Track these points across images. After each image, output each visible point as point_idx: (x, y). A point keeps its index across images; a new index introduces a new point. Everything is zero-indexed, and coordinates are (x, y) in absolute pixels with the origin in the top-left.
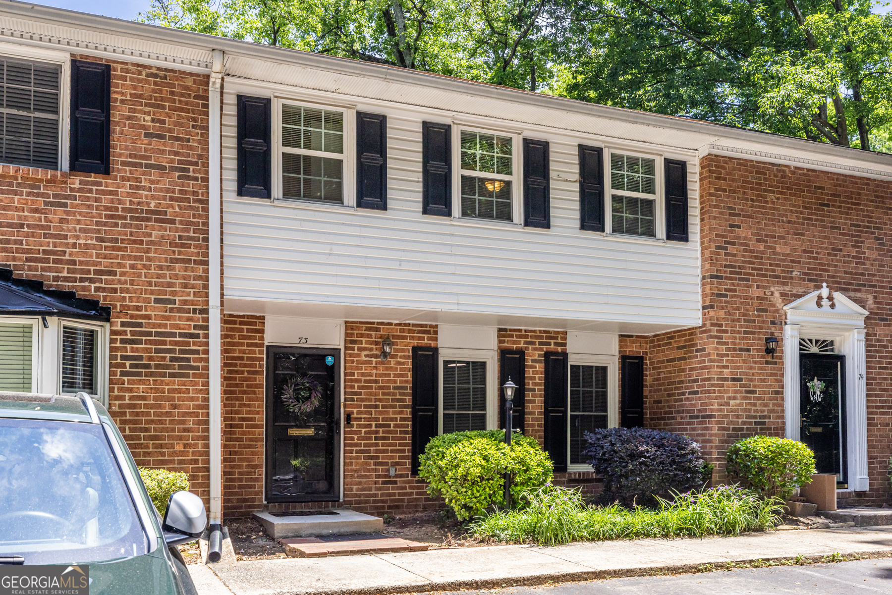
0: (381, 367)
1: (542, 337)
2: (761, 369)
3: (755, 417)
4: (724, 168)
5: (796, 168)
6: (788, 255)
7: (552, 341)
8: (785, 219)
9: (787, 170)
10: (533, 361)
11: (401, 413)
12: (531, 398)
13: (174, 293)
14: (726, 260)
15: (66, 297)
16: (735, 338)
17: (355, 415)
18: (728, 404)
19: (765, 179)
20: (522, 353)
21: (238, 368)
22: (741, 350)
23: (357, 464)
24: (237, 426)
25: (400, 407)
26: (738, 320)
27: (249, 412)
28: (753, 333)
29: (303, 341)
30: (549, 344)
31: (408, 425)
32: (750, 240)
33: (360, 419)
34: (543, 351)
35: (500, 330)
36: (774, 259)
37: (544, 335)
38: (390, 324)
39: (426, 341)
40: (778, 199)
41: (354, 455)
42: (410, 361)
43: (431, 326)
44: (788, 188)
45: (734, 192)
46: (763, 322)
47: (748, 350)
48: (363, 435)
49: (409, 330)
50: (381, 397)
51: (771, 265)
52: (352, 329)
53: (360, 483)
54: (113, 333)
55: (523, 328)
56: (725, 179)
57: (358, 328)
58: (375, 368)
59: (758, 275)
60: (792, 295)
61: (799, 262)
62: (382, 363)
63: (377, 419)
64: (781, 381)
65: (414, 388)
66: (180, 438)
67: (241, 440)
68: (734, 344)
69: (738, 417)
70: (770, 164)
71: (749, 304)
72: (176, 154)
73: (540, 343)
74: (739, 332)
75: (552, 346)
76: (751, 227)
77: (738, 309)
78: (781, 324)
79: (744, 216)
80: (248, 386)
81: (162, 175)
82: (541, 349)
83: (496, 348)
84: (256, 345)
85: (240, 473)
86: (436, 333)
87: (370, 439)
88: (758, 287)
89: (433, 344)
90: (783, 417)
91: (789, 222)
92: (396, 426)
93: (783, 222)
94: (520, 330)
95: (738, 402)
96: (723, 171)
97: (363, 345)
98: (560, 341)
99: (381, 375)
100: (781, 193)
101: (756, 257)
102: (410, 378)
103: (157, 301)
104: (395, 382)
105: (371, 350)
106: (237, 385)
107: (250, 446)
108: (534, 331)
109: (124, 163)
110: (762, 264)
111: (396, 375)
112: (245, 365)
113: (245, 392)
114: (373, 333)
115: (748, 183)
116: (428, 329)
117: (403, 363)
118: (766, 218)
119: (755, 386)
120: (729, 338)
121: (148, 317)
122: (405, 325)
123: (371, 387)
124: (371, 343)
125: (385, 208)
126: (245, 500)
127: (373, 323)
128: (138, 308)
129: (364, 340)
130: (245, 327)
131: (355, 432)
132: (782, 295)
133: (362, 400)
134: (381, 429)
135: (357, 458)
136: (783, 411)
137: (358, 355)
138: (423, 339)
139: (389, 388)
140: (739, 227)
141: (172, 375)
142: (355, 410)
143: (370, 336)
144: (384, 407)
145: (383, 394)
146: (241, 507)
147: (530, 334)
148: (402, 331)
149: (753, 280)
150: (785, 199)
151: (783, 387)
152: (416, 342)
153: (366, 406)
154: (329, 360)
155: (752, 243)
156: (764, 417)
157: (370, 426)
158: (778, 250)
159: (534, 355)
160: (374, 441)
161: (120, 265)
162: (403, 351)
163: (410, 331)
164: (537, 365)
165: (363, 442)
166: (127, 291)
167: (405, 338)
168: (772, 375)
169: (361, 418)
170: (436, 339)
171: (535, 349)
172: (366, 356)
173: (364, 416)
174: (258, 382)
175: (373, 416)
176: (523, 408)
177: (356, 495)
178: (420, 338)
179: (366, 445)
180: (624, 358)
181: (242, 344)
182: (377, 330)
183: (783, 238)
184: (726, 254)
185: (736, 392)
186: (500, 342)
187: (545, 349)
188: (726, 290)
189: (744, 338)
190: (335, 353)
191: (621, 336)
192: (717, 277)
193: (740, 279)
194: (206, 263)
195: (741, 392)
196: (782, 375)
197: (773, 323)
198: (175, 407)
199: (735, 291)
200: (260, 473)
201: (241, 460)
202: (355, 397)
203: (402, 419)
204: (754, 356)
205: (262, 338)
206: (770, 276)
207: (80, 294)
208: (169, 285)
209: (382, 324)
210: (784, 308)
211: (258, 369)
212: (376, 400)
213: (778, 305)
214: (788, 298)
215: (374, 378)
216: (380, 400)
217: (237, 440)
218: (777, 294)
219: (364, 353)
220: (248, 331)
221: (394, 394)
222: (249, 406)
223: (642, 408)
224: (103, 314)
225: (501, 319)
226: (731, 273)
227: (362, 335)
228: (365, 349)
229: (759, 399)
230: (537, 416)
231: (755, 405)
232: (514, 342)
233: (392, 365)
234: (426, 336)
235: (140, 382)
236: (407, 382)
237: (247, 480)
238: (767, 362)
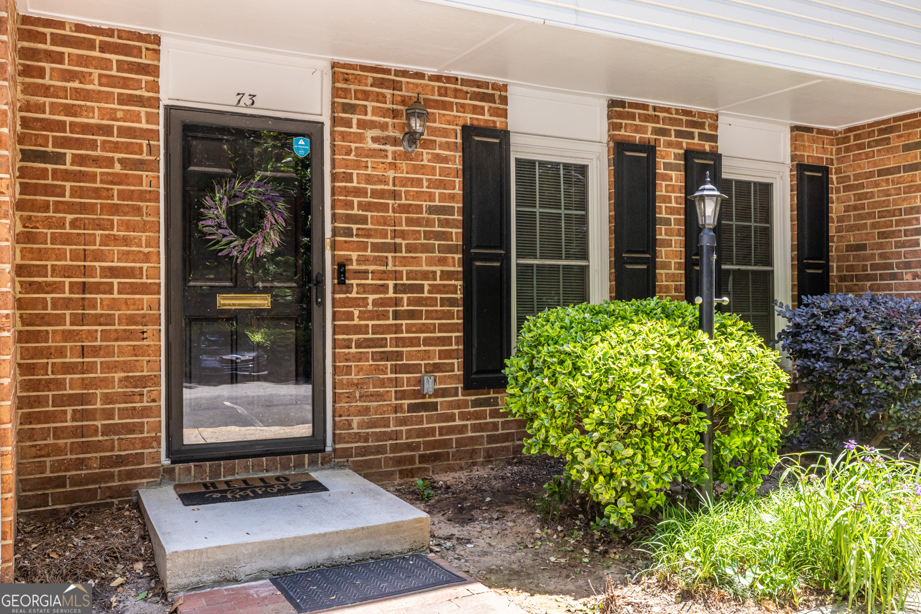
0: (403, 164)
7: (696, 131)
10: (667, 166)
11: (442, 261)
12: (664, 237)
17: (354, 266)
20: (650, 149)
21: (99, 153)
23: (360, 370)
24: (97, 288)
25: (442, 249)
27: (125, 256)
29: (246, 100)
30: (692, 136)
31: (455, 286)
33: (363, 274)
34: (681, 148)
35: (613, 103)
37: (684, 118)
38: (419, 75)
39: (487, 117)
41: (354, 350)
42: (459, 154)
43: (495, 86)
48: (370, 307)
49: (456, 90)
50: (404, 228)
52: (346, 80)
53: (366, 411)
55: (651, 102)
57: (359, 80)
58: (393, 166)
62: (406, 156)
63: (397, 275)
65: (467, 211)
67: (109, 320)
73: (678, 134)
75: (696, 141)
80: (122, 195)
82: (679, 145)
83: (605, 138)
84: (140, 101)
85: (107, 399)
86: (504, 100)
87: (384, 316)
89: (499, 122)
92: (434, 289)
94: (645, 107)
97: (369, 117)
98: (707, 131)
99: (405, 182)
102: (458, 191)
104: (431, 197)
105: (384, 127)
106: (97, 193)
107: (128, 335)
108: (668, 110)
111: (432, 184)
112: (116, 147)
113: (115, 209)
114: (388, 92)
116: (490, 91)
117: (445, 160)
122: (449, 79)
123: (385, 208)
124: (385, 113)
126: (120, 461)
127: (387, 71)
129: (370, 105)
130: (114, 57)
131: (355, 302)
133: (368, 234)
134: (405, 296)
135: (360, 357)
137: (360, 138)
138: (481, 111)
139: (419, 209)
142: (354, 255)
143: (380, 98)
144: (410, 249)
145: (410, 222)
146: (111, 477)
147: (661, 115)
148: (443, 92)
152: (468, 118)
153: (376, 247)
154: (301, 146)
157: (385, 288)
159: (667, 155)
160: (391, 322)
162: (444, 133)
163: (457, 93)
164: (673, 174)
165: (370, 323)
167: (446, 106)
169: (366, 272)
170: (504, 114)
171: (669, 144)
172: (375, 140)
173: (371, 268)
174: (145, 187)
175: (390, 267)
176: (654, 255)
177: (358, 437)
178: (476, 110)
179: (376, 329)
180: (801, 168)
181: (107, 97)
182: (396, 86)
186: (614, 127)
187: (685, 146)
190: (312, 131)
191: (795, 128)
200: (154, 395)
201: (107, 367)
202: (355, 227)
203: (446, 275)
205: (155, 87)
209: (404, 73)
211: (145, 157)
212: (395, 234)
215: (391, 187)
216: (403, 235)
217: (97, 320)
219: (370, 133)
220: (121, 66)
221: (429, 223)
222: (126, 241)
223: (828, 261)
227: (366, 95)
228: (372, 125)
230: (673, 271)
232: (637, 129)
233: (425, 162)
234: (486, 105)
236: (452, 197)
237: (123, 413)
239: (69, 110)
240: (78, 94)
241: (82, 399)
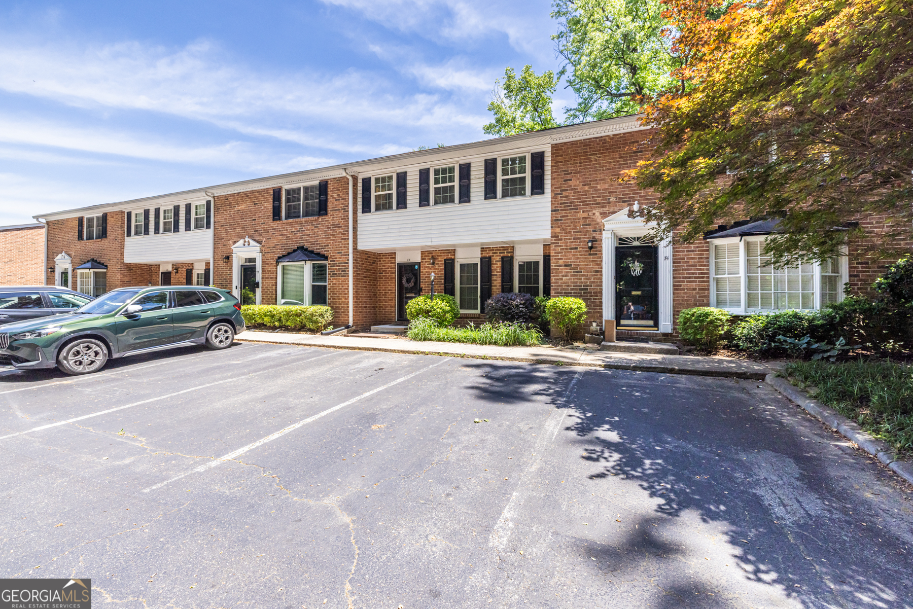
0: (433, 268)
1: (500, 250)
2: (585, 258)
3: (581, 286)
4: (561, 149)
5: (614, 135)
6: (607, 189)
7: (506, 251)
8: (604, 168)
9: (607, 138)
10: (496, 261)
11: (440, 287)
12: (495, 279)
13: (342, 250)
14: (561, 200)
15: (318, 254)
16: (567, 242)
17: (424, 288)
18: (562, 279)
19: (590, 148)
20: (490, 258)
21: (387, 272)
22: (571, 249)
25: (440, 284)
26: (570, 232)
27: (391, 287)
28: (581, 238)
29: (408, 260)
30: (504, 253)
31: (443, 292)
32: (578, 186)
33: (425, 290)
35: (481, 248)
36: (596, 194)
37: (502, 249)
38: (437, 251)
39: (450, 256)
40: (600, 157)
42: (443, 265)
43: (453, 250)
44: (607, 149)
45: (568, 161)
46: (587, 231)
47: (576, 248)
51: (593, 197)
52: (424, 254)
54: (329, 264)
55: (492, 246)
56: (561, 156)
57: (426, 253)
59: (583, 205)
60: (609, 213)
61: (616, 192)
62: (433, 267)
64: (600, 265)
65: (445, 276)
66: (344, 297)
67: (388, 298)
68: (567, 246)
69: (568, 286)
70: (593, 138)
71: (577, 222)
72: (342, 204)
73: (500, 253)
74: (569, 239)
75: (506, 254)
76: (579, 179)
77: (569, 226)
78: (601, 231)
79: (574, 173)
80: (390, 278)
81: (339, 212)
82: (500, 256)
83: (480, 256)
84: (394, 263)
85: (388, 309)
86: (454, 252)
88: (583, 212)
89: (453, 257)
90: (601, 286)
91: (609, 169)
93: (603, 170)
94: (490, 248)
95: (568, 278)
96: (561, 151)
98: (510, 251)
100: (602, 153)
101: (582, 195)
102: (443, 272)
103: (338, 253)
104: (438, 274)
105: (430, 262)
107: (391, 300)
108: (497, 247)
109: (331, 211)
110: (587, 198)
111: (438, 271)
112: (390, 271)
113: (389, 280)
114: (431, 255)
115: (578, 153)
116: (451, 251)
117: (441, 266)
118: (590, 171)
119: (580, 268)
120: (563, 243)
121: (336, 258)
122: (442, 250)
124: (430, 259)
125: (406, 208)
127: (431, 251)
128: (334, 256)
129: (428, 258)
132: (601, 214)
133: (426, 282)
136: (601, 282)
137: (425, 264)
138: (448, 255)
139: (436, 277)
140: (571, 180)
141: (342, 276)
142: (424, 286)
143: (429, 256)
147: (495, 249)
148: (441, 253)
149: (580, 209)
150: (605, 156)
151: (602, 268)
152: (446, 257)
153: (427, 284)
154: (416, 267)
155: (580, 188)
156: (587, 286)
158: (599, 187)
159: (496, 258)
161: (330, 243)
162: (441, 261)
163: (444, 253)
164: (498, 263)
166: (331, 251)
167: (441, 256)
168: (593, 261)
170: (454, 255)
171: (497, 256)
173: (427, 288)
174: (395, 277)
176: (491, 283)
181: (389, 263)
182: (432, 253)
183: (604, 180)
184: (561, 197)
185: (567, 272)
186: (481, 254)
187: (502, 255)
188: (561, 217)
189: (572, 242)
190: (419, 264)
191: (544, 245)
192: (555, 211)
193: (570, 209)
194: (348, 239)
195: (571, 272)
196: (602, 261)
197: (594, 231)
198: (343, 286)
199: (567, 216)
200: (394, 309)
202: (424, 281)
203: (441, 289)
204: (580, 252)
205: (396, 260)
206: (592, 204)
207: (321, 253)
208: (341, 247)
209: (434, 251)
210: (603, 221)
211: (395, 272)
213: (598, 220)
214: (604, 215)
218: (597, 214)
219: (428, 263)
220: (391, 258)
221: (437, 279)
222: (391, 285)
224: (326, 258)
225: (482, 244)
226: (564, 207)
227: (426, 256)
228: (428, 261)
229: (582, 275)
230: (498, 287)
231: (580, 279)
232: (487, 253)
233: (437, 267)
234: (450, 254)
235: (335, 279)
236: (442, 274)
237: (390, 312)
238: (590, 255)
239: (384, 266)
240: (385, 263)
241: (385, 309)
